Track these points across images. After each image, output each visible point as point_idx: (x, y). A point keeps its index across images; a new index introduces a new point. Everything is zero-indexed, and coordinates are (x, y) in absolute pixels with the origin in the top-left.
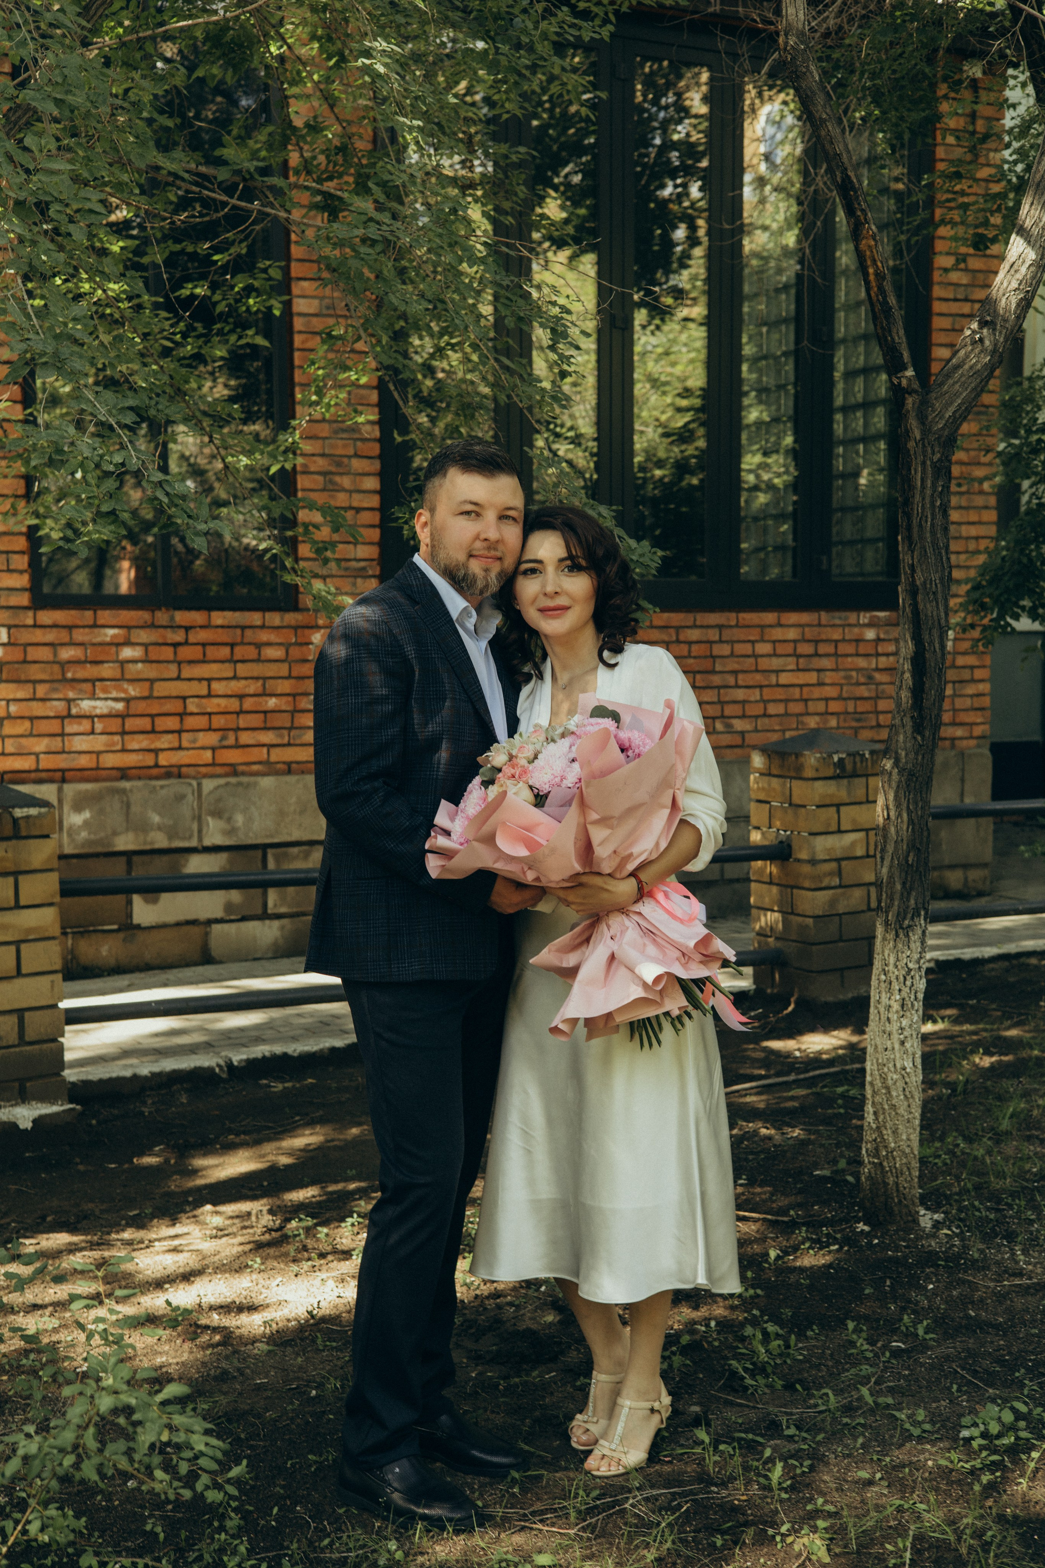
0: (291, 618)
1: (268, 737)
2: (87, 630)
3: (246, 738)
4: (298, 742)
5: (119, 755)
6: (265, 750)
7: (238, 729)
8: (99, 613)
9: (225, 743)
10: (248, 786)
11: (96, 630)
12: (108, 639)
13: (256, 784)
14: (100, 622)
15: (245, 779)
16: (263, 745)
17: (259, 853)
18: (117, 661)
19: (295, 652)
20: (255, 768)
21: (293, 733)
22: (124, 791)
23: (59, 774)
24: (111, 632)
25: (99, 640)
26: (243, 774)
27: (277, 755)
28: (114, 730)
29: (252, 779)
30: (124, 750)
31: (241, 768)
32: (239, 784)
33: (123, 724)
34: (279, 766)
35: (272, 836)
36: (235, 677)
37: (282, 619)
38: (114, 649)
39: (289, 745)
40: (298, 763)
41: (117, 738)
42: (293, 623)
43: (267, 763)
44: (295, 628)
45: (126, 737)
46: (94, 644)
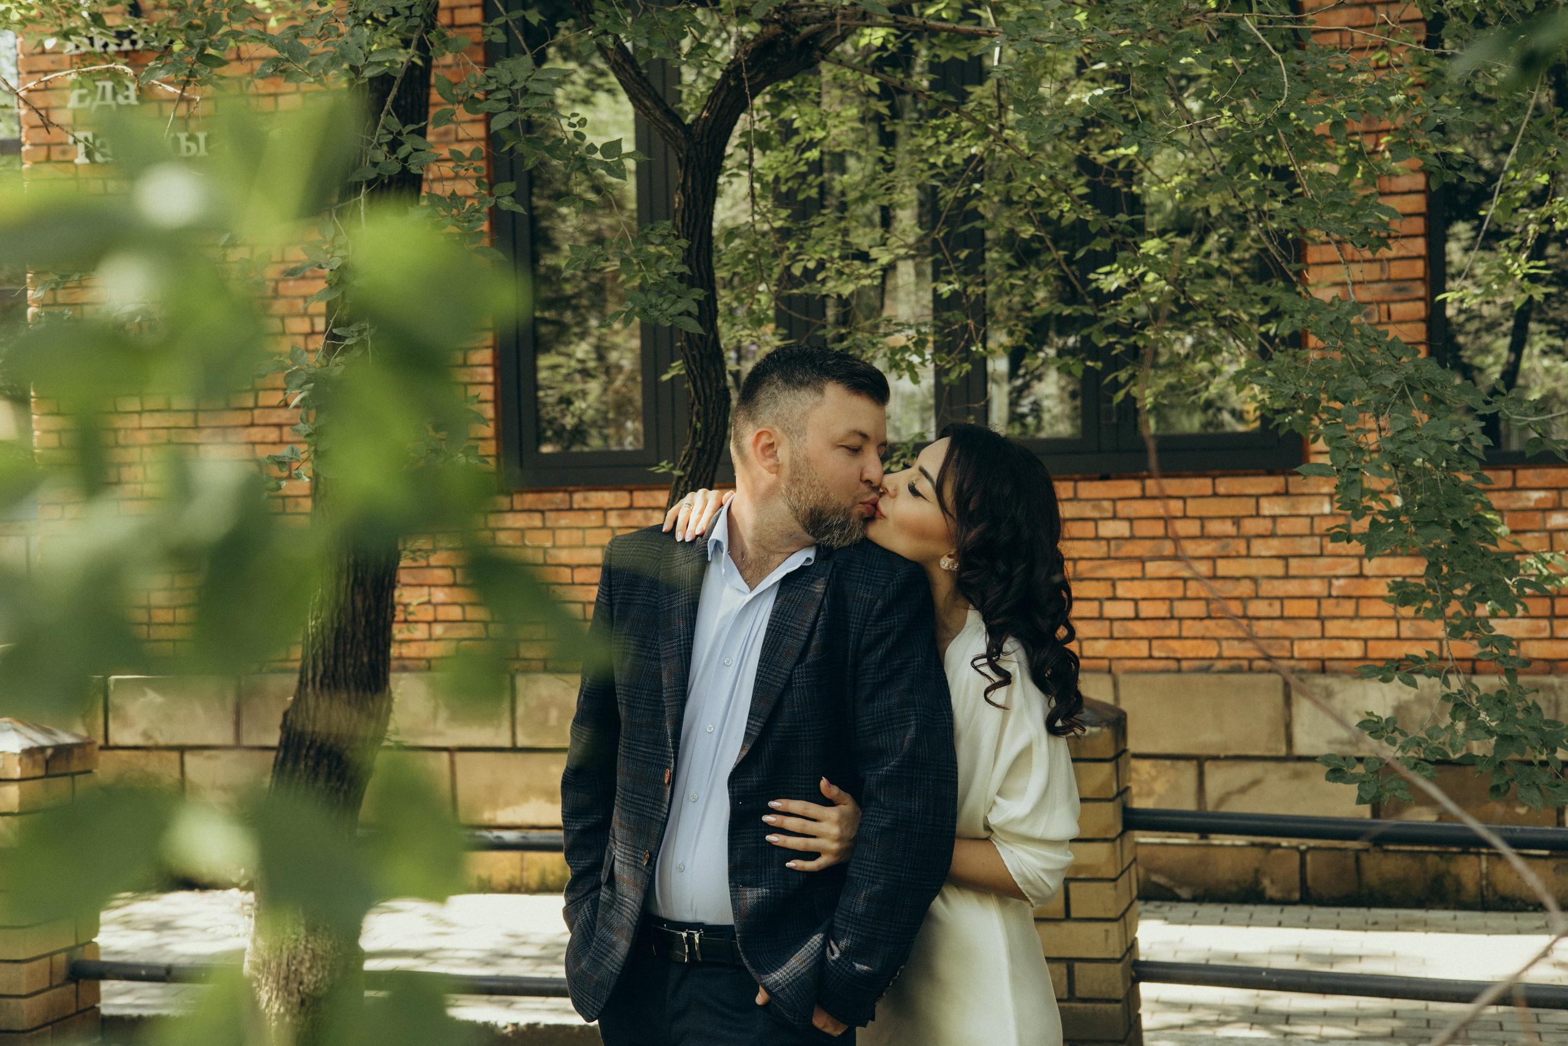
2: (1503, 494)
5: (1546, 644)
8: (1521, 473)
11: (1515, 494)
12: (1532, 504)
14: (1521, 483)
18: (1545, 530)
22: (1551, 688)
23: (1468, 665)
24: (1535, 495)
25: (1519, 505)
28: (1540, 613)
30: (1552, 638)
33: (1553, 607)
38: (1539, 516)
41: (1544, 623)
45: (1556, 623)
46: (1514, 511)
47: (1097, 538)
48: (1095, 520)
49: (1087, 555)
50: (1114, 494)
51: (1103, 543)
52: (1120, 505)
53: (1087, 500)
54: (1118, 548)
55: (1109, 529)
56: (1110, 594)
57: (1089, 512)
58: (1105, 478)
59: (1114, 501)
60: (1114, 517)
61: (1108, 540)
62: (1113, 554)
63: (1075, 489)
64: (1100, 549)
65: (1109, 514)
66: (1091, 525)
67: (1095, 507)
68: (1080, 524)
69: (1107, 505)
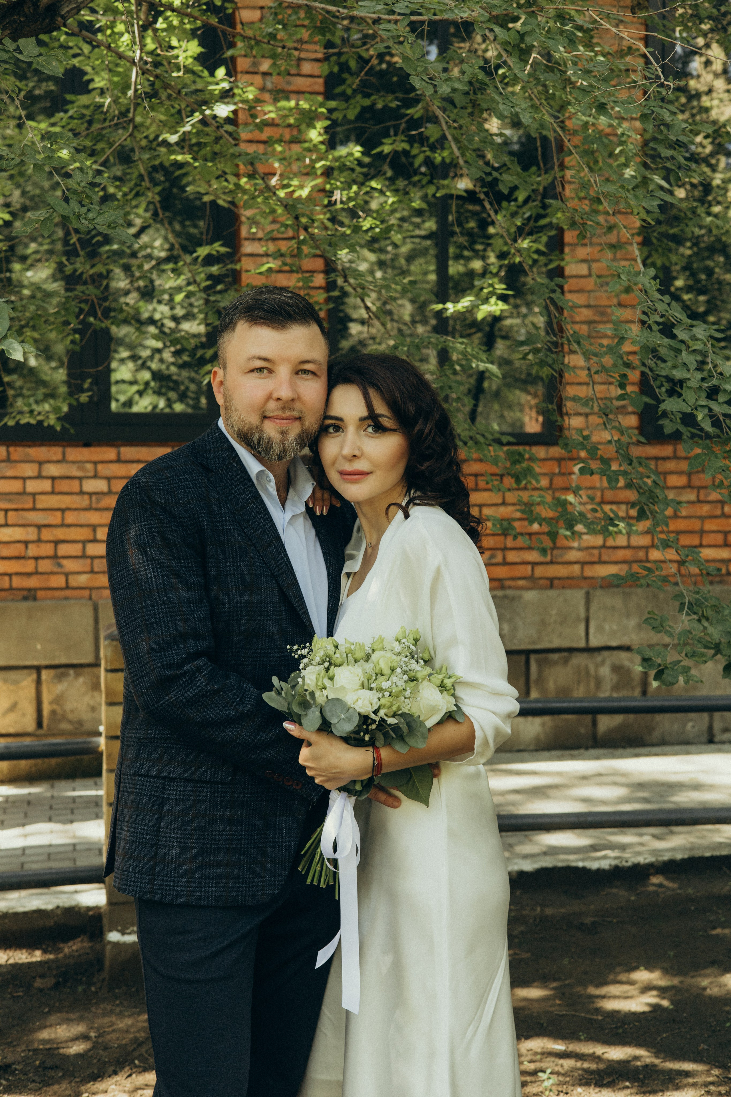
0: (555, 451)
1: (533, 556)
3: (512, 556)
4: (560, 560)
6: (529, 567)
7: (505, 549)
9: (494, 561)
10: (513, 599)
13: (520, 597)
15: (510, 592)
16: (528, 563)
17: (523, 658)
19: (559, 482)
20: (521, 583)
21: (556, 552)
26: (509, 588)
27: (538, 572)
29: (517, 593)
31: (507, 583)
32: (505, 597)
34: (542, 582)
35: (534, 643)
36: (504, 503)
37: (547, 452)
39: (551, 562)
40: (559, 578)
42: (557, 455)
43: (531, 578)
44: (559, 460)
47: (82, 493)
48: (80, 479)
49: (73, 506)
50: (95, 458)
51: (86, 497)
52: (100, 467)
53: (73, 462)
54: (98, 501)
55: (91, 486)
56: (91, 537)
57: (74, 472)
58: (87, 445)
59: (95, 463)
60: (96, 476)
61: (90, 494)
62: (94, 506)
63: (64, 454)
64: (84, 502)
65: (91, 474)
66: (76, 483)
67: (80, 469)
68: (67, 482)
69: (89, 466)
